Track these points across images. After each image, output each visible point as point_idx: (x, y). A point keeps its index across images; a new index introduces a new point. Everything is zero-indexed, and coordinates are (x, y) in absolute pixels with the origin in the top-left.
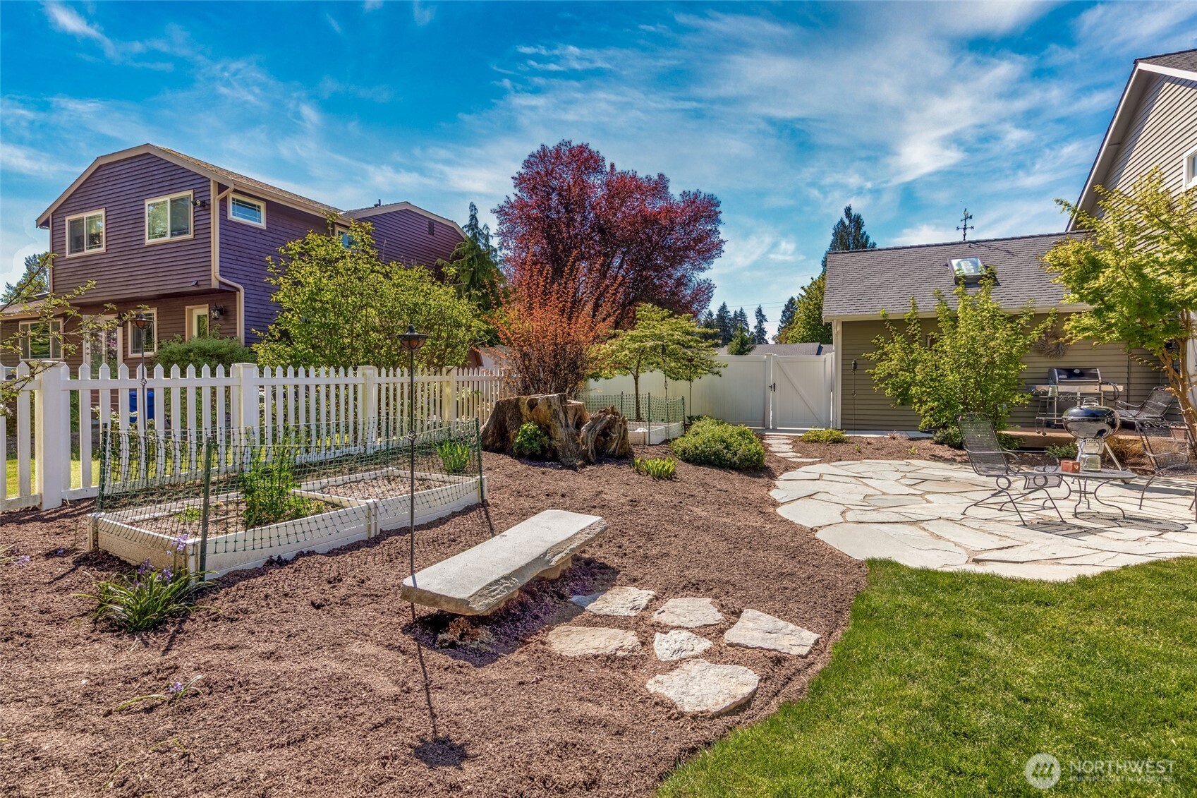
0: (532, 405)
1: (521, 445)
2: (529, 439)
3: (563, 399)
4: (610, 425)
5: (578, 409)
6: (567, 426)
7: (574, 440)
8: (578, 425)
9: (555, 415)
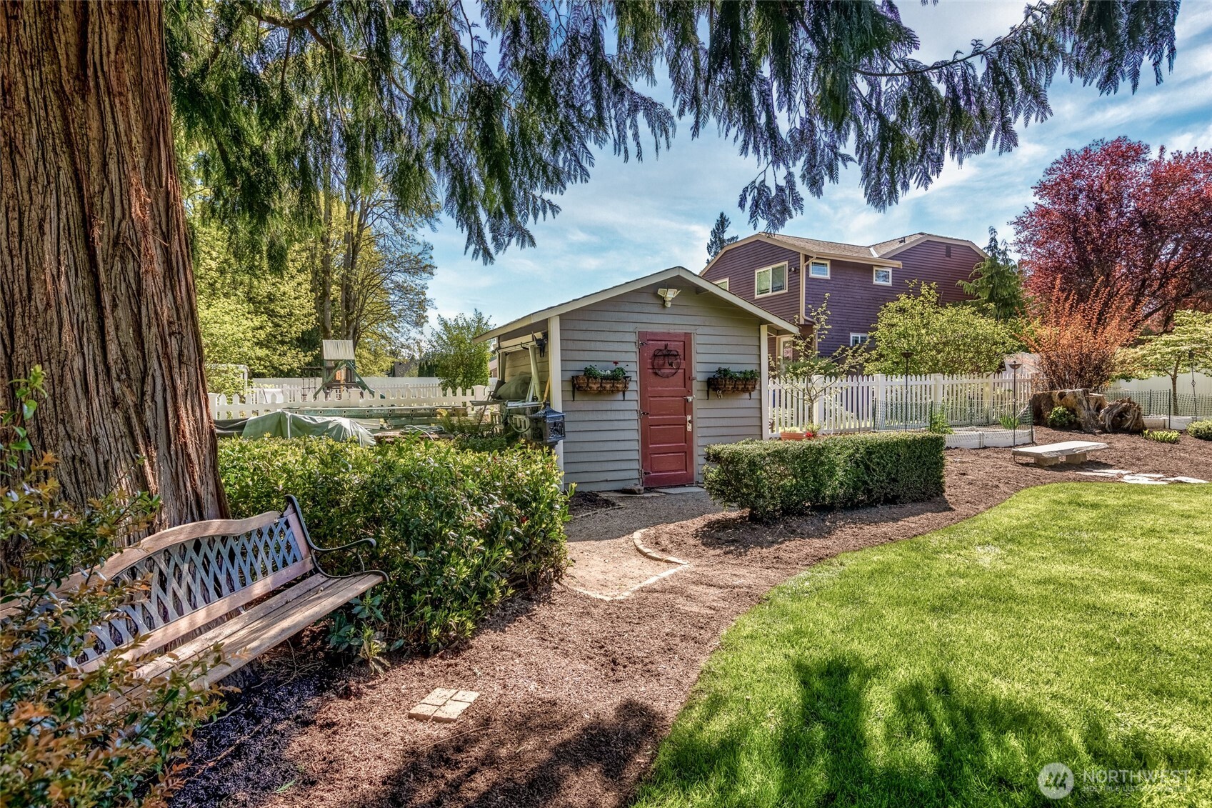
0: (1062, 396)
1: (1053, 420)
2: (1060, 416)
3: (1086, 393)
4: (1126, 410)
5: (1097, 399)
6: (1089, 409)
7: (1094, 418)
8: (1098, 409)
9: (1080, 402)
